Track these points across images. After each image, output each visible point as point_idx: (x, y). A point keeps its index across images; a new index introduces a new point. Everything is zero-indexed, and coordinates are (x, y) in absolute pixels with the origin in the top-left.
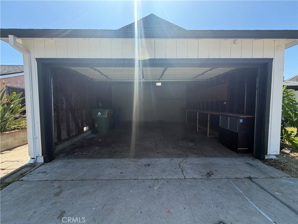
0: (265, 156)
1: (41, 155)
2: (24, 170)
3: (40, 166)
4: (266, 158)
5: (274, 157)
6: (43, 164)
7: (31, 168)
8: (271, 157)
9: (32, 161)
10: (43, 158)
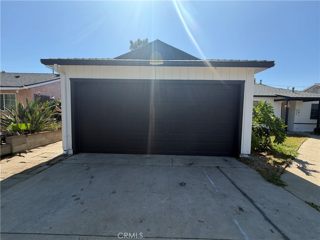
0: (239, 155)
1: (71, 148)
2: (60, 158)
3: (71, 156)
4: (240, 156)
5: (247, 156)
6: (72, 155)
7: (64, 157)
8: (245, 156)
9: (65, 152)
10: (72, 150)
